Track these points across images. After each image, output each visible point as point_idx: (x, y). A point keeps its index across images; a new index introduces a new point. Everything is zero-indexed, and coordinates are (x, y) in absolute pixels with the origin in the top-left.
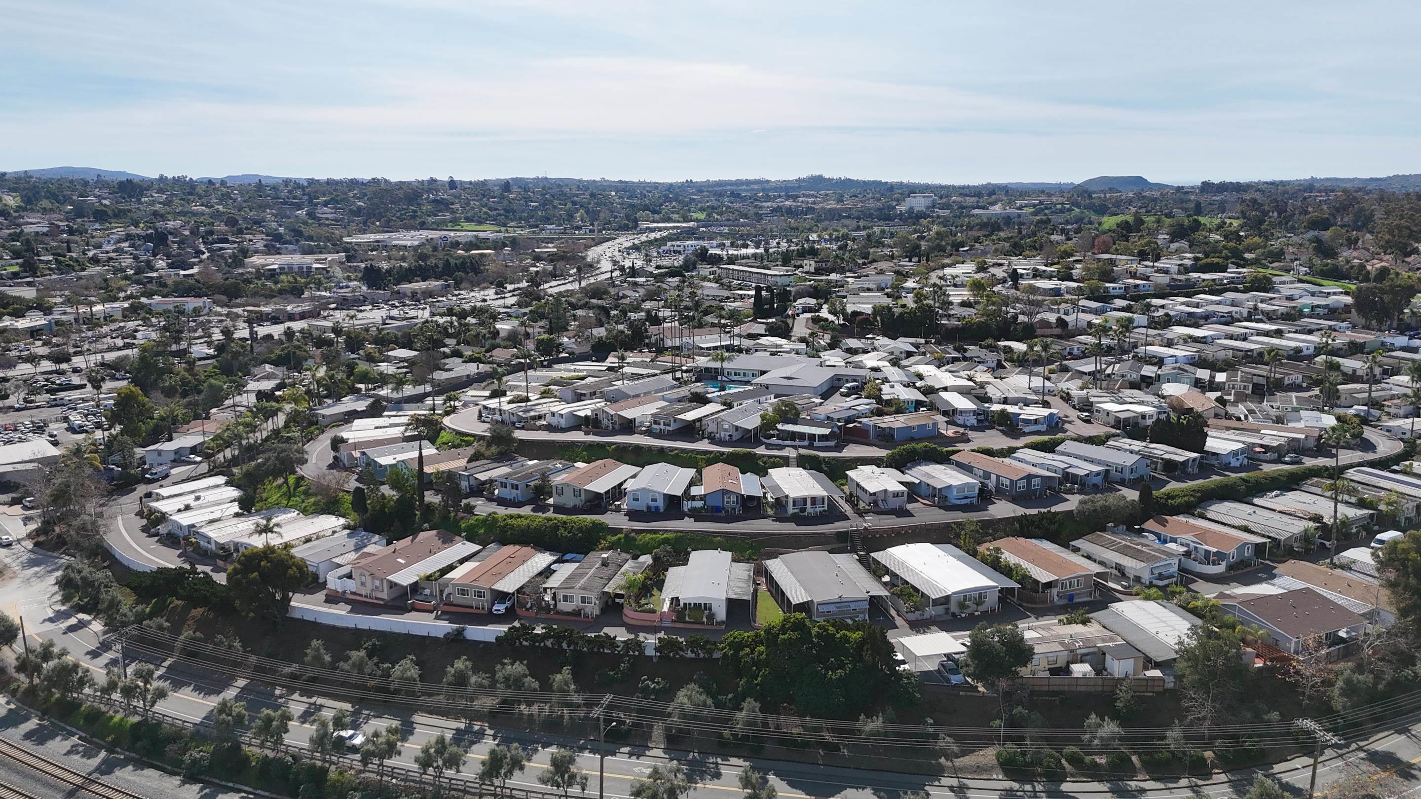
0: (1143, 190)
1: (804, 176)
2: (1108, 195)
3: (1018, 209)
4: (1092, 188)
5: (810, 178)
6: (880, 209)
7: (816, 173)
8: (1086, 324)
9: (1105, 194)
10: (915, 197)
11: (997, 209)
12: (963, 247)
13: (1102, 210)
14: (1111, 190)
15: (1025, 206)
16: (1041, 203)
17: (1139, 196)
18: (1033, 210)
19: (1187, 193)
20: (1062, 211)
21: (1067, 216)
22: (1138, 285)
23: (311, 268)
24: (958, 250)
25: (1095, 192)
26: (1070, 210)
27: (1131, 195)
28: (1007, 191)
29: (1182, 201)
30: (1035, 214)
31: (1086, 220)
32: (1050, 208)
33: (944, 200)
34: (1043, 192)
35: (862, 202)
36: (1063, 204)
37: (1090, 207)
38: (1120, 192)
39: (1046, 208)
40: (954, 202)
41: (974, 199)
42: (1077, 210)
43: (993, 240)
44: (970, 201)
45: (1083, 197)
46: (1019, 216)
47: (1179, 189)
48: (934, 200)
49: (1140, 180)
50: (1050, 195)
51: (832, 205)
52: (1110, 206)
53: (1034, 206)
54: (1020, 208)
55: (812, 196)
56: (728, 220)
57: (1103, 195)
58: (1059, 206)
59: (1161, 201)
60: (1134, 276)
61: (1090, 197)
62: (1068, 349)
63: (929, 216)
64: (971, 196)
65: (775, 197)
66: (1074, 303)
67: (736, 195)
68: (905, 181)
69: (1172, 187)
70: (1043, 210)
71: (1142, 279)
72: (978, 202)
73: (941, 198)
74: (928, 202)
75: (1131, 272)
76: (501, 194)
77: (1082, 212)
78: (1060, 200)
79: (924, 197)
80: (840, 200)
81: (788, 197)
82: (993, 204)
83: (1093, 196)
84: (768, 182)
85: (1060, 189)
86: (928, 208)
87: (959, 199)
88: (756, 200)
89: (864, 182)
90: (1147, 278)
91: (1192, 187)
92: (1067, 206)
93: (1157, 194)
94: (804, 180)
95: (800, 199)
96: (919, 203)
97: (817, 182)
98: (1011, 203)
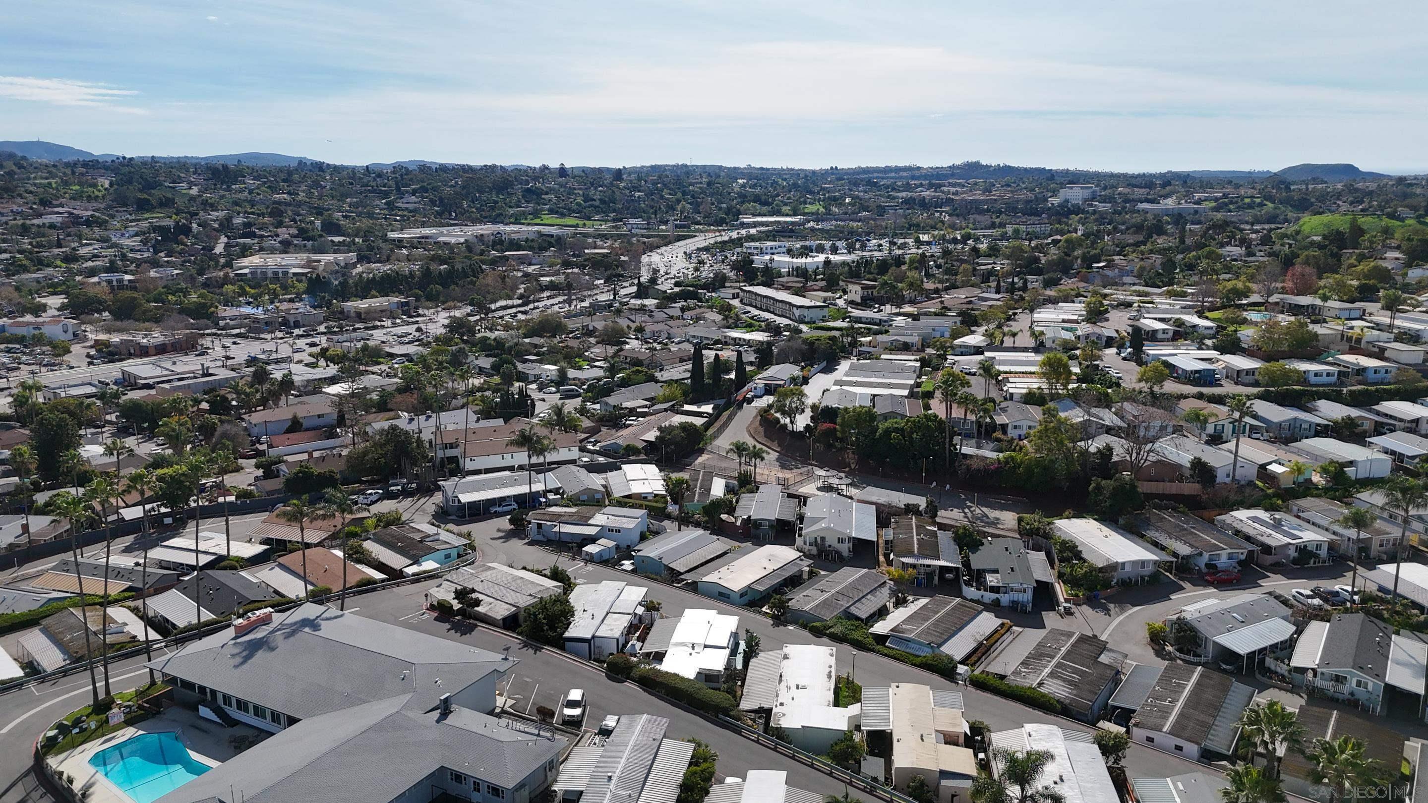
0: (1355, 180)
1: (958, 162)
2: (1311, 187)
3: (1195, 203)
4: (1290, 179)
5: (965, 165)
6: (1028, 202)
7: (972, 159)
8: (1254, 471)
9: (1307, 185)
10: (1071, 188)
11: (1170, 203)
12: (1099, 262)
13: (1303, 205)
14: (1315, 180)
15: (1205, 200)
16: (1225, 196)
17: (1351, 189)
18: (1214, 204)
19: (1411, 185)
20: (1250, 206)
21: (1256, 211)
22: (1365, 369)
23: (288, 273)
24: (1090, 267)
25: (1294, 183)
26: (1261, 205)
27: (1340, 186)
28: (1185, 182)
29: (1405, 196)
30: (1217, 209)
31: (1282, 217)
32: (1236, 202)
33: (1108, 192)
34: (1230, 182)
35: (1012, 192)
36: (1252, 197)
37: (1287, 202)
38: (1326, 182)
39: (1231, 203)
40: (1119, 194)
41: (1144, 190)
42: (1270, 205)
43: (1142, 253)
44: (1140, 192)
45: (1279, 189)
46: (1196, 212)
47: (1401, 180)
48: (1094, 192)
49: (1349, 169)
50: (1237, 186)
51: (978, 195)
52: (1313, 200)
53: (1216, 199)
54: (1199, 202)
55: (959, 185)
56: (846, 213)
57: (1304, 187)
58: (1247, 200)
59: (1379, 195)
60: (1355, 346)
61: (1288, 188)
62: (1206, 556)
63: (1083, 211)
64: (1141, 187)
65: (917, 186)
66: (1240, 405)
67: (871, 184)
68: (1071, 168)
69: (1389, 177)
70: (1226, 205)
71: (1370, 355)
72: (1148, 194)
73: (1105, 188)
74: (1087, 193)
75: (1349, 339)
76: (611, 183)
77: (1275, 208)
78: (1250, 192)
79: (1082, 188)
80: (988, 190)
81: (931, 186)
82: (1166, 197)
83: (1292, 187)
84: (919, 168)
85: (1251, 179)
86: (1085, 200)
87: (1127, 190)
88: (894, 189)
89: (1026, 169)
90: (1380, 354)
91: (1416, 178)
92: (1258, 200)
93: (1372, 186)
94: (958, 167)
95: (945, 189)
96: (1075, 195)
97: (972, 169)
98: (1188, 195)
